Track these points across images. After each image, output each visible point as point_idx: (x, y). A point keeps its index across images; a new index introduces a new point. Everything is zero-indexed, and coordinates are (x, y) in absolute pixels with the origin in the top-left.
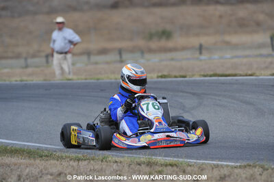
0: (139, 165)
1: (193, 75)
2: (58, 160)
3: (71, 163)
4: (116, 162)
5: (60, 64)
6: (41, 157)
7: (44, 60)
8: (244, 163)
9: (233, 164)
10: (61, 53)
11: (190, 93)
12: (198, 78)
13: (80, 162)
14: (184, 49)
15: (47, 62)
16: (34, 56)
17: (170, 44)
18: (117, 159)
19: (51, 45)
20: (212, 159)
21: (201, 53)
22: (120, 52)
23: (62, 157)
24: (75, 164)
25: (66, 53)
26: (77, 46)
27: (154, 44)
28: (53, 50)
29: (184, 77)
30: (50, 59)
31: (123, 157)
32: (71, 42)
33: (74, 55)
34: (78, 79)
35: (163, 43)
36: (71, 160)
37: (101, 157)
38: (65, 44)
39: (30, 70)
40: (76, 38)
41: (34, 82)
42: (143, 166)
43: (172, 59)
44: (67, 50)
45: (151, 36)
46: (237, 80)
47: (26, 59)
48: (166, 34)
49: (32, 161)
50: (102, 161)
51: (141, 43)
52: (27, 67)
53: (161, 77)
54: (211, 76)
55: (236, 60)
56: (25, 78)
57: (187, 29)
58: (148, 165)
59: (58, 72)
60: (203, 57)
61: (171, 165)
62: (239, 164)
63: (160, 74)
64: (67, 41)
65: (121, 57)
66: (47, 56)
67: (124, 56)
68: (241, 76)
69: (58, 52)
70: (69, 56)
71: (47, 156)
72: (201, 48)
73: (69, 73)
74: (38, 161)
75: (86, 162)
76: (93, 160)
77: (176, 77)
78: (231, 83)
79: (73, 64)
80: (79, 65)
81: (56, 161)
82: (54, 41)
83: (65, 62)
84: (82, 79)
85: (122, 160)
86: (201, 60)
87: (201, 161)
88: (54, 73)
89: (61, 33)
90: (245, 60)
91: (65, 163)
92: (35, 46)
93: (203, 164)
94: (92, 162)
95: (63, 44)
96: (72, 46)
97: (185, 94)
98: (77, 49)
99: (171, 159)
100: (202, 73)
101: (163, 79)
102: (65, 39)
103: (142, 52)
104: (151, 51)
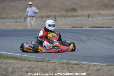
0: (63, 64)
1: (86, 27)
2: (29, 61)
3: (35, 63)
4: (53, 63)
5: (30, 21)
6: (22, 60)
7: (24, 20)
8: (107, 64)
9: (102, 64)
10: (31, 17)
11: (84, 34)
12: (87, 28)
13: (39, 63)
14: (81, 16)
15: (25, 20)
16: (19, 18)
17: (76, 14)
18: (54, 61)
19: (26, 13)
20: (94, 62)
21: (89, 18)
22: (55, 17)
23: (31, 60)
24: (36, 63)
25: (33, 17)
26: (37, 14)
27: (69, 14)
28: (27, 16)
29: (82, 28)
30: (26, 19)
31: (56, 60)
32: (35, 12)
33: (36, 18)
34: (38, 28)
35: (73, 13)
36: (35, 61)
37: (47, 61)
38: (33, 13)
39: (17, 24)
40: (37, 11)
41: (20, 29)
42: (65, 64)
43: (77, 20)
44: (33, 16)
45: (68, 11)
46: (104, 29)
47: (16, 19)
48: (74, 10)
49: (19, 62)
50: (48, 62)
51: (64, 13)
52: (16, 22)
53: (72, 27)
54: (93, 27)
55: (103, 21)
56: (15, 27)
57: (83, 8)
58: (67, 64)
59: (29, 25)
60: (89, 19)
61: (76, 64)
62: (104, 64)
63: (72, 26)
64: (33, 12)
65: (55, 19)
66: (25, 18)
67: (57, 19)
68: (105, 27)
69: (29, 17)
70: (34, 18)
71: (25, 60)
72: (89, 16)
73: (34, 26)
74: (21, 62)
75: (41, 62)
76: (44, 61)
77: (78, 28)
78: (101, 31)
79: (36, 22)
80: (38, 22)
81: (28, 62)
82: (28, 12)
83: (32, 21)
84: (39, 28)
85: (56, 62)
86: (89, 21)
87: (89, 63)
88: (28, 25)
89: (31, 9)
90: (107, 21)
91: (32, 63)
92: (20, 14)
93: (90, 64)
94: (43, 62)
95: (31, 13)
96: (35, 14)
97: (82, 35)
98: (37, 15)
99: (76, 62)
100: (89, 26)
101: (73, 29)
102: (32, 11)
103: (64, 17)
104: (68, 16)
